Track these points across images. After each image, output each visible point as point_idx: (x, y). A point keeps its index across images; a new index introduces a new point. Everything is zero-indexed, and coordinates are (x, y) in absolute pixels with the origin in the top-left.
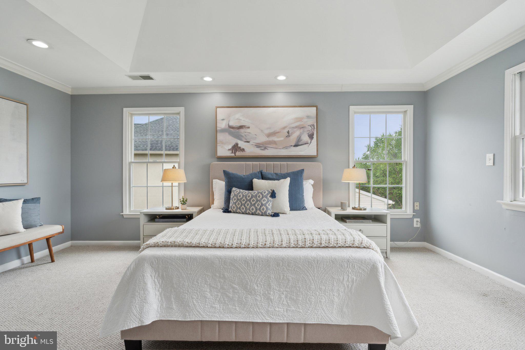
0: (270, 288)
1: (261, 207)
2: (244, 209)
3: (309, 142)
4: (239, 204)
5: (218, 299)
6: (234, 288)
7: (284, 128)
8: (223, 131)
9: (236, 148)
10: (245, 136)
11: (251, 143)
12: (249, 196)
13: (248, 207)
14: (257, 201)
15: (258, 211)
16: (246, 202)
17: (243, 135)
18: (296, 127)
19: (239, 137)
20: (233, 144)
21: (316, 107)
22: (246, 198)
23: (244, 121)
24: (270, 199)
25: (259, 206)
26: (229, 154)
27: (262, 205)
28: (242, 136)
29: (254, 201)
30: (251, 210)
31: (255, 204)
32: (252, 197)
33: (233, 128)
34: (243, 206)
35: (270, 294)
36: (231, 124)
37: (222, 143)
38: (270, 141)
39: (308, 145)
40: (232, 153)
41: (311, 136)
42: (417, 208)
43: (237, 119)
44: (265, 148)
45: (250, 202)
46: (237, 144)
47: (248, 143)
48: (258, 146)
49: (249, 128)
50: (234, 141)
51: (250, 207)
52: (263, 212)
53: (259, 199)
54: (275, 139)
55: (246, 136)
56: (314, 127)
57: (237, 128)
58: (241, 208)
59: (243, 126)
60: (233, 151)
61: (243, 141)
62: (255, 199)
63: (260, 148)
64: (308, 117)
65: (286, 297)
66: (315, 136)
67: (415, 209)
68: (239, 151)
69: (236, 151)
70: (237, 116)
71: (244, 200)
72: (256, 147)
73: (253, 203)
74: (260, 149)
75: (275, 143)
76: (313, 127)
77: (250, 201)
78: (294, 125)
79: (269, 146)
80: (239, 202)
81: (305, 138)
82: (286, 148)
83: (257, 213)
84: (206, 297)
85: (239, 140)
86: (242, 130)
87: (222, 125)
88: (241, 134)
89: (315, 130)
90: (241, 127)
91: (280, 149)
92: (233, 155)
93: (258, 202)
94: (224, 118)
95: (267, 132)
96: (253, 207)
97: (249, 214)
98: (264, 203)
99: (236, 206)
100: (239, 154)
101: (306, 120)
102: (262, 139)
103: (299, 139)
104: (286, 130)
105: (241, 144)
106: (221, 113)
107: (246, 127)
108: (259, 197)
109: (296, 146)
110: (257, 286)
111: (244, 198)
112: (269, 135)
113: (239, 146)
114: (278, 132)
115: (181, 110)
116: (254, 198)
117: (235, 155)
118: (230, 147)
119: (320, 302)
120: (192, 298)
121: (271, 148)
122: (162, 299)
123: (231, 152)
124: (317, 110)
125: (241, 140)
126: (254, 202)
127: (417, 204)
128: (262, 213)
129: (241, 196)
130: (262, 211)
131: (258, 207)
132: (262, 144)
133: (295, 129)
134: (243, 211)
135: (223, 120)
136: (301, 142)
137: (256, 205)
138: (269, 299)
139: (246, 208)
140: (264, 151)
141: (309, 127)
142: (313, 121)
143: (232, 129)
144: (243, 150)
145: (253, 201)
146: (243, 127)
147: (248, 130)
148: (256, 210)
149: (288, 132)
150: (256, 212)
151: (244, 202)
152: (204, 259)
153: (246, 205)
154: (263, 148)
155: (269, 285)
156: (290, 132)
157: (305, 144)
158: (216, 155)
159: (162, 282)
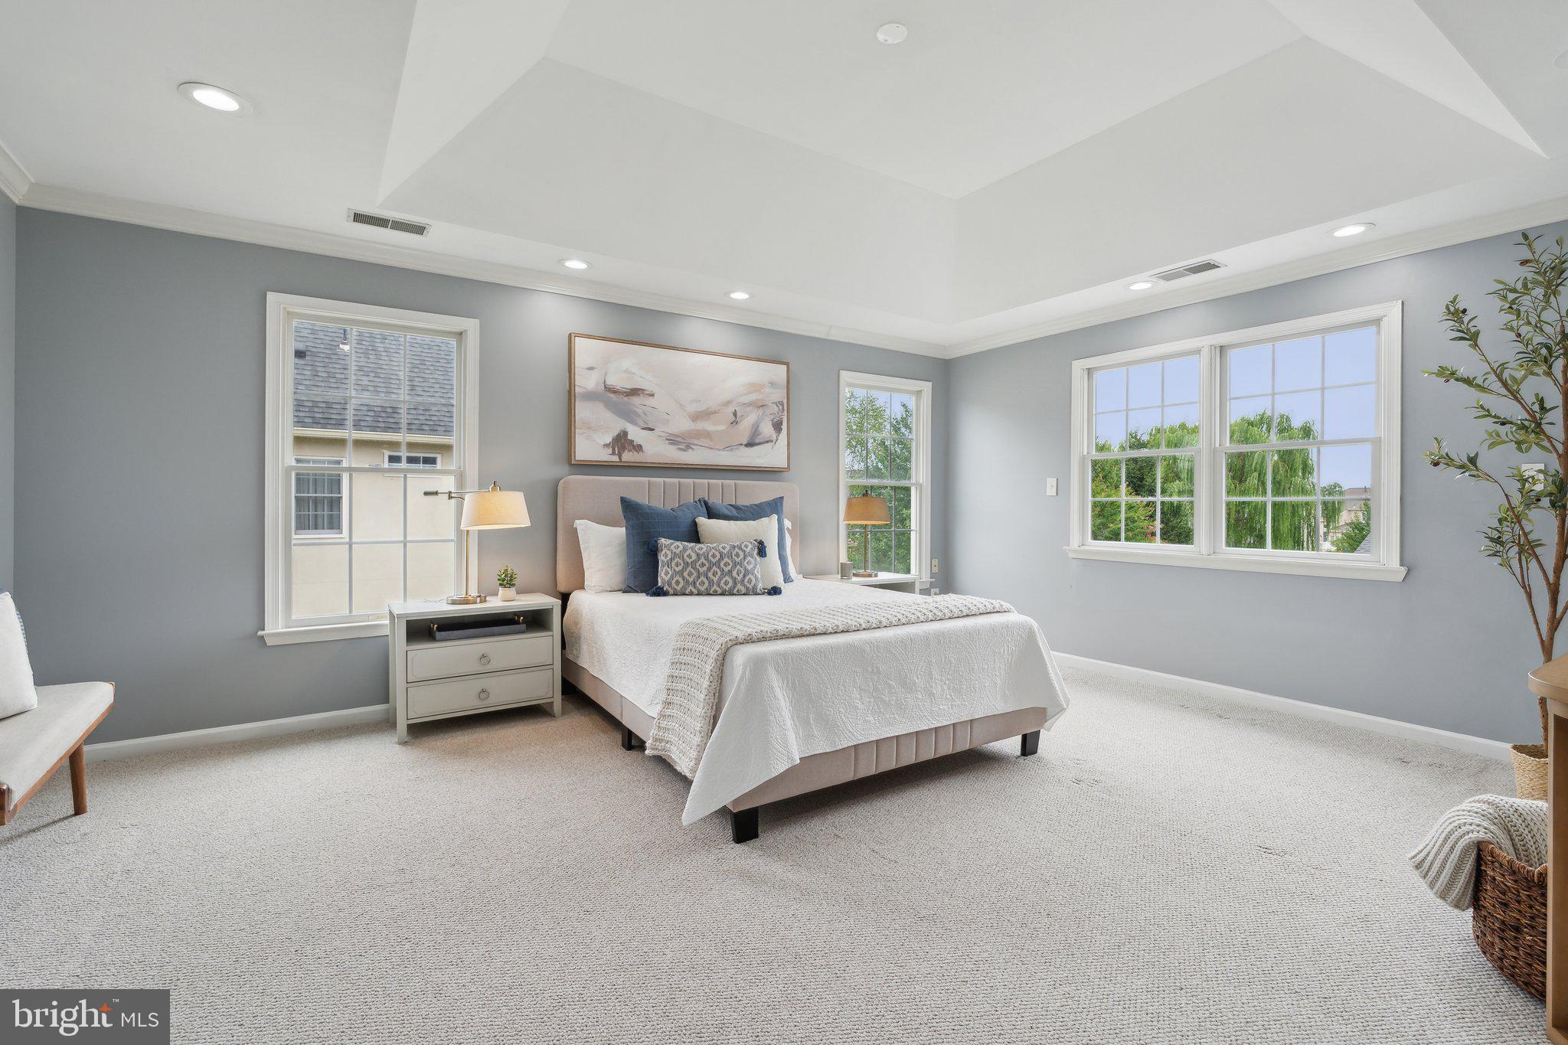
0: (931, 678)
1: (744, 576)
2: (704, 583)
3: (774, 438)
4: (690, 574)
5: (871, 708)
6: (890, 686)
7: (728, 403)
8: (591, 396)
9: (621, 442)
10: (642, 414)
11: (657, 432)
12: (714, 556)
13: (715, 579)
14: (735, 564)
15: (739, 587)
16: (709, 569)
17: (639, 411)
18: (750, 404)
19: (628, 415)
20: (616, 433)
21: (787, 364)
22: (707, 559)
23: (641, 377)
24: (758, 558)
25: (741, 575)
26: (605, 456)
27: (747, 572)
28: (638, 415)
29: (729, 564)
30: (722, 584)
31: (730, 572)
32: (722, 558)
33: (615, 392)
34: (702, 578)
35: (932, 687)
36: (612, 381)
37: (590, 428)
38: (697, 430)
39: (770, 444)
40: (613, 453)
41: (777, 427)
42: (935, 570)
43: (626, 371)
44: (688, 447)
45: (719, 567)
46: (625, 433)
47: (650, 432)
48: (673, 440)
49: (652, 395)
50: (618, 425)
51: (720, 579)
52: (750, 587)
53: (738, 560)
54: (708, 426)
55: (645, 414)
56: (783, 408)
57: (625, 392)
58: (698, 583)
59: (639, 389)
60: (616, 449)
61: (639, 426)
62: (730, 562)
63: (677, 445)
64: (772, 384)
65: (949, 689)
66: (784, 426)
67: (933, 571)
68: (629, 451)
69: (622, 448)
70: (627, 363)
71: (703, 565)
72: (669, 444)
73: (726, 569)
74: (679, 449)
75: (708, 435)
76: (781, 407)
77: (719, 565)
78: (747, 399)
79: (696, 442)
80: (692, 570)
81: (767, 430)
82: (729, 448)
83: (735, 591)
84: (856, 708)
85: (629, 422)
86: (636, 400)
87: (586, 382)
88: (635, 409)
89: (786, 412)
90: (635, 392)
91: (719, 450)
92: (615, 458)
93: (738, 567)
94: (595, 366)
95: (692, 408)
96: (727, 578)
97: (715, 594)
98: (749, 567)
99: (684, 578)
100: (628, 457)
101: (767, 390)
102: (682, 425)
103: (755, 431)
104: (731, 409)
105: (635, 434)
106: (586, 351)
107: (646, 392)
108: (737, 555)
109: (750, 445)
110: (918, 678)
111: (702, 560)
112: (696, 417)
113: (629, 437)
114: (715, 412)
115: (471, 325)
116: (726, 559)
117: (620, 458)
118: (608, 439)
119: (985, 686)
120: (840, 712)
121: (701, 446)
122: (796, 725)
123: (610, 451)
124: (788, 371)
125: (634, 423)
126: (729, 568)
127: (935, 562)
128: (747, 589)
129: (694, 557)
130: (748, 585)
131: (739, 578)
132: (683, 436)
133: (749, 409)
134: (702, 589)
135: (591, 369)
136: (759, 437)
137: (734, 574)
138: (931, 695)
139: (711, 583)
140: (683, 452)
141: (774, 405)
142: (779, 395)
143: (612, 395)
144: (639, 448)
145: (726, 564)
146: (640, 392)
147: (650, 401)
148: (735, 583)
149: (735, 414)
150: (734, 588)
151: (705, 568)
152: (851, 648)
153: (710, 575)
154: (683, 447)
155: (930, 673)
156: (738, 415)
157: (767, 442)
158: (573, 457)
159: (793, 695)
